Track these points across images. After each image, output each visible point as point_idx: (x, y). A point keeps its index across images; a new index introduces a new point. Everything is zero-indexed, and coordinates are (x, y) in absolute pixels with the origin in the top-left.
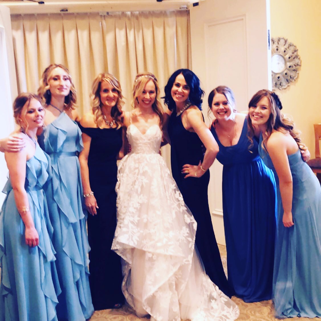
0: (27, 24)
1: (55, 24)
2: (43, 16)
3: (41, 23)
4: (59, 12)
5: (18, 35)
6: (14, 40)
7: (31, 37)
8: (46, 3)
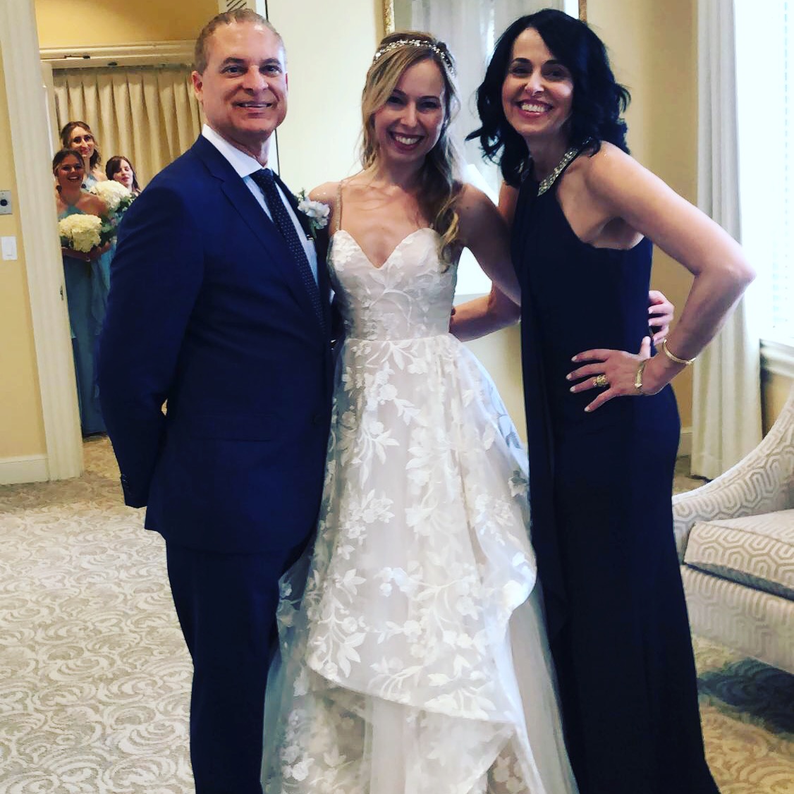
0: (71, 79)
1: (102, 78)
2: (89, 70)
3: (86, 78)
4: (107, 66)
5: (61, 92)
6: (57, 98)
7: (76, 94)
8: (91, 58)
